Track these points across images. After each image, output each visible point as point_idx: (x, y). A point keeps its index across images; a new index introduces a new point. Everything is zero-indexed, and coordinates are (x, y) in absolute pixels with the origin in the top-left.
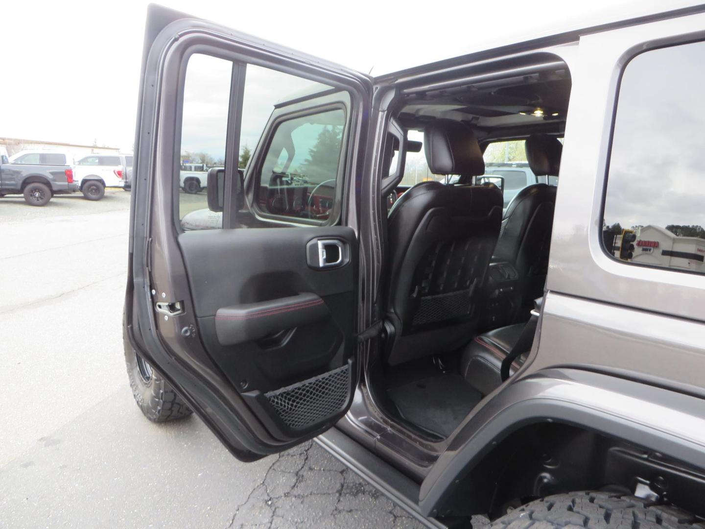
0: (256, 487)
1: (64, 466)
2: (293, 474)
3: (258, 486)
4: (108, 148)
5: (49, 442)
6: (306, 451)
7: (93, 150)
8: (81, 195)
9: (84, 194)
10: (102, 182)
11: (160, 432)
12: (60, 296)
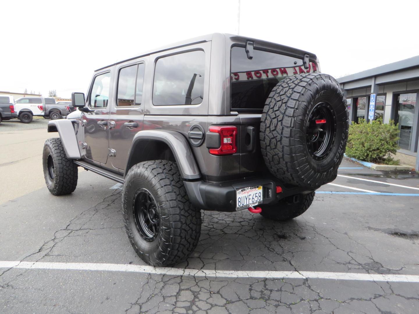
2: (107, 205)
3: (93, 207)
4: (34, 95)
8: (19, 120)
10: (31, 112)
12: (11, 163)
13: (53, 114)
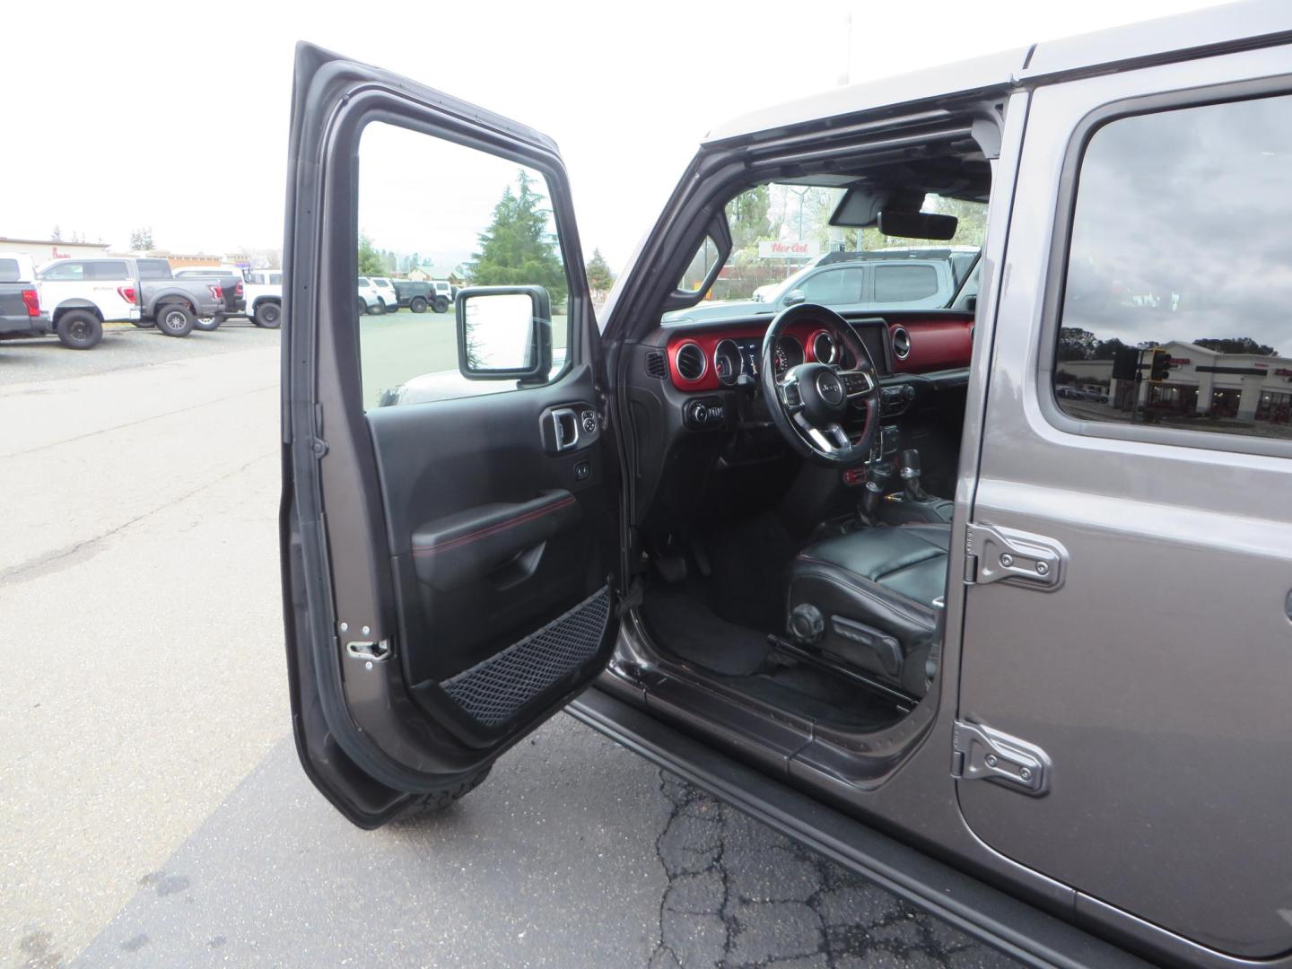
0: (651, 954)
1: (219, 941)
2: (715, 917)
3: (655, 952)
4: (83, 245)
5: (165, 884)
6: (718, 860)
7: (55, 249)
8: (56, 339)
9: (60, 336)
10: (95, 311)
11: (397, 842)
12: (74, 551)
13: (169, 312)
